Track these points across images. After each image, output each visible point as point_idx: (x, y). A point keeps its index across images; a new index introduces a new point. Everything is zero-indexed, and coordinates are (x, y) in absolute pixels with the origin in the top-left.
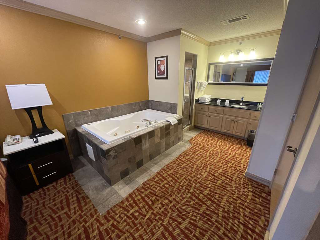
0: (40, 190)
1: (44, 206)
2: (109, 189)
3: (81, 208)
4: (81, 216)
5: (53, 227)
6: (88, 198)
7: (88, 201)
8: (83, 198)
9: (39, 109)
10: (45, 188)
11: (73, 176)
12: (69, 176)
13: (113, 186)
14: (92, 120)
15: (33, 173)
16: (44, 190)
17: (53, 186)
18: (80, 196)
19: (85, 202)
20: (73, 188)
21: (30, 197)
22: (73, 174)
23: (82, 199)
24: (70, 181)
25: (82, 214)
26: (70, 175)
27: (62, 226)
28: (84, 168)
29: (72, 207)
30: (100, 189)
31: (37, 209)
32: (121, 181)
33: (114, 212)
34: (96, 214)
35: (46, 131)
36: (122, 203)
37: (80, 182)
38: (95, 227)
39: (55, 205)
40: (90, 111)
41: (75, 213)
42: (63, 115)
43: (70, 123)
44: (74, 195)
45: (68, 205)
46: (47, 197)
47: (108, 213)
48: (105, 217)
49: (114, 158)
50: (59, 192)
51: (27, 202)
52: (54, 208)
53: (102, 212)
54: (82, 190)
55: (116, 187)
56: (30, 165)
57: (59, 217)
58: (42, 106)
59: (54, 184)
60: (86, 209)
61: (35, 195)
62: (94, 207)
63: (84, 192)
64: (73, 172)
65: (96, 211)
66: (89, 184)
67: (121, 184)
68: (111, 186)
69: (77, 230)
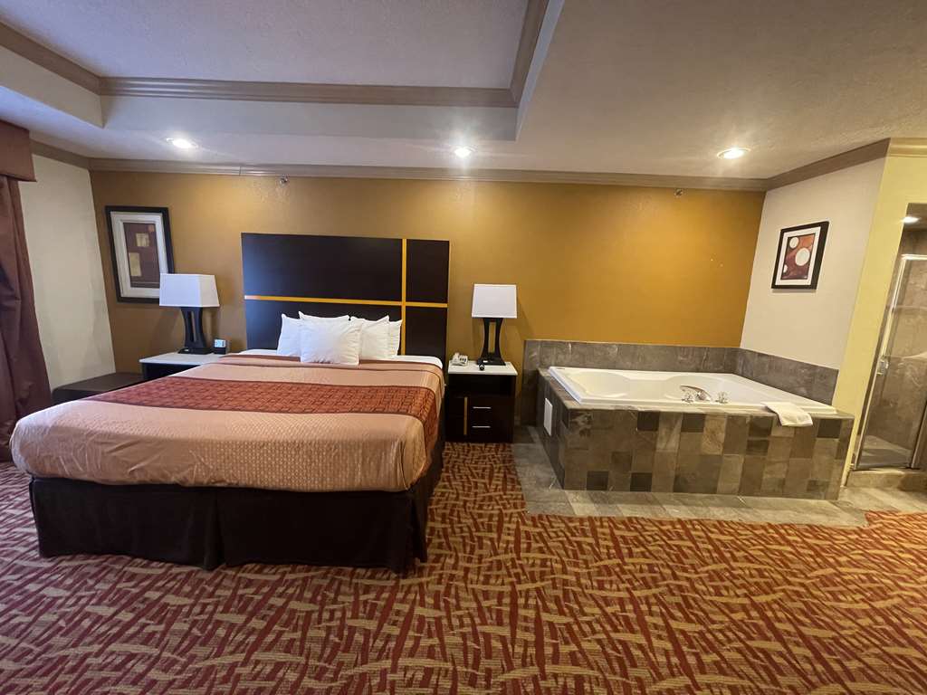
0: (465, 444)
1: (463, 462)
2: (558, 491)
3: (504, 489)
4: (501, 499)
5: (466, 489)
6: (519, 484)
7: (518, 486)
8: (513, 480)
9: (499, 321)
10: (471, 445)
11: (509, 447)
12: (504, 446)
13: (566, 491)
14: (571, 364)
15: (466, 414)
16: (468, 446)
17: (481, 448)
18: (508, 476)
19: (513, 487)
20: (504, 462)
21: (453, 447)
22: (512, 445)
23: (511, 480)
24: (502, 451)
25: (504, 497)
26: (507, 445)
27: (476, 494)
28: (531, 445)
29: (494, 482)
30: (540, 484)
31: (455, 462)
32: (585, 492)
33: (549, 521)
34: (522, 507)
35: (496, 359)
36: (570, 519)
37: (516, 460)
38: (514, 519)
39: (476, 469)
40: (573, 344)
41: (496, 490)
42: (525, 341)
43: (534, 357)
44: (502, 471)
45: (491, 478)
46: (470, 455)
47: (540, 517)
48: (533, 519)
49: (582, 433)
50: (485, 457)
51: (449, 449)
52: (474, 471)
53: (531, 510)
54: (514, 469)
55: (570, 495)
56: (466, 399)
57: (476, 483)
58: (502, 319)
59: (483, 445)
60: (512, 495)
61: (458, 446)
62: (522, 499)
63: (516, 475)
64: (511, 442)
65: (523, 505)
66: (528, 469)
67: (583, 496)
68: (563, 488)
69: (490, 508)
